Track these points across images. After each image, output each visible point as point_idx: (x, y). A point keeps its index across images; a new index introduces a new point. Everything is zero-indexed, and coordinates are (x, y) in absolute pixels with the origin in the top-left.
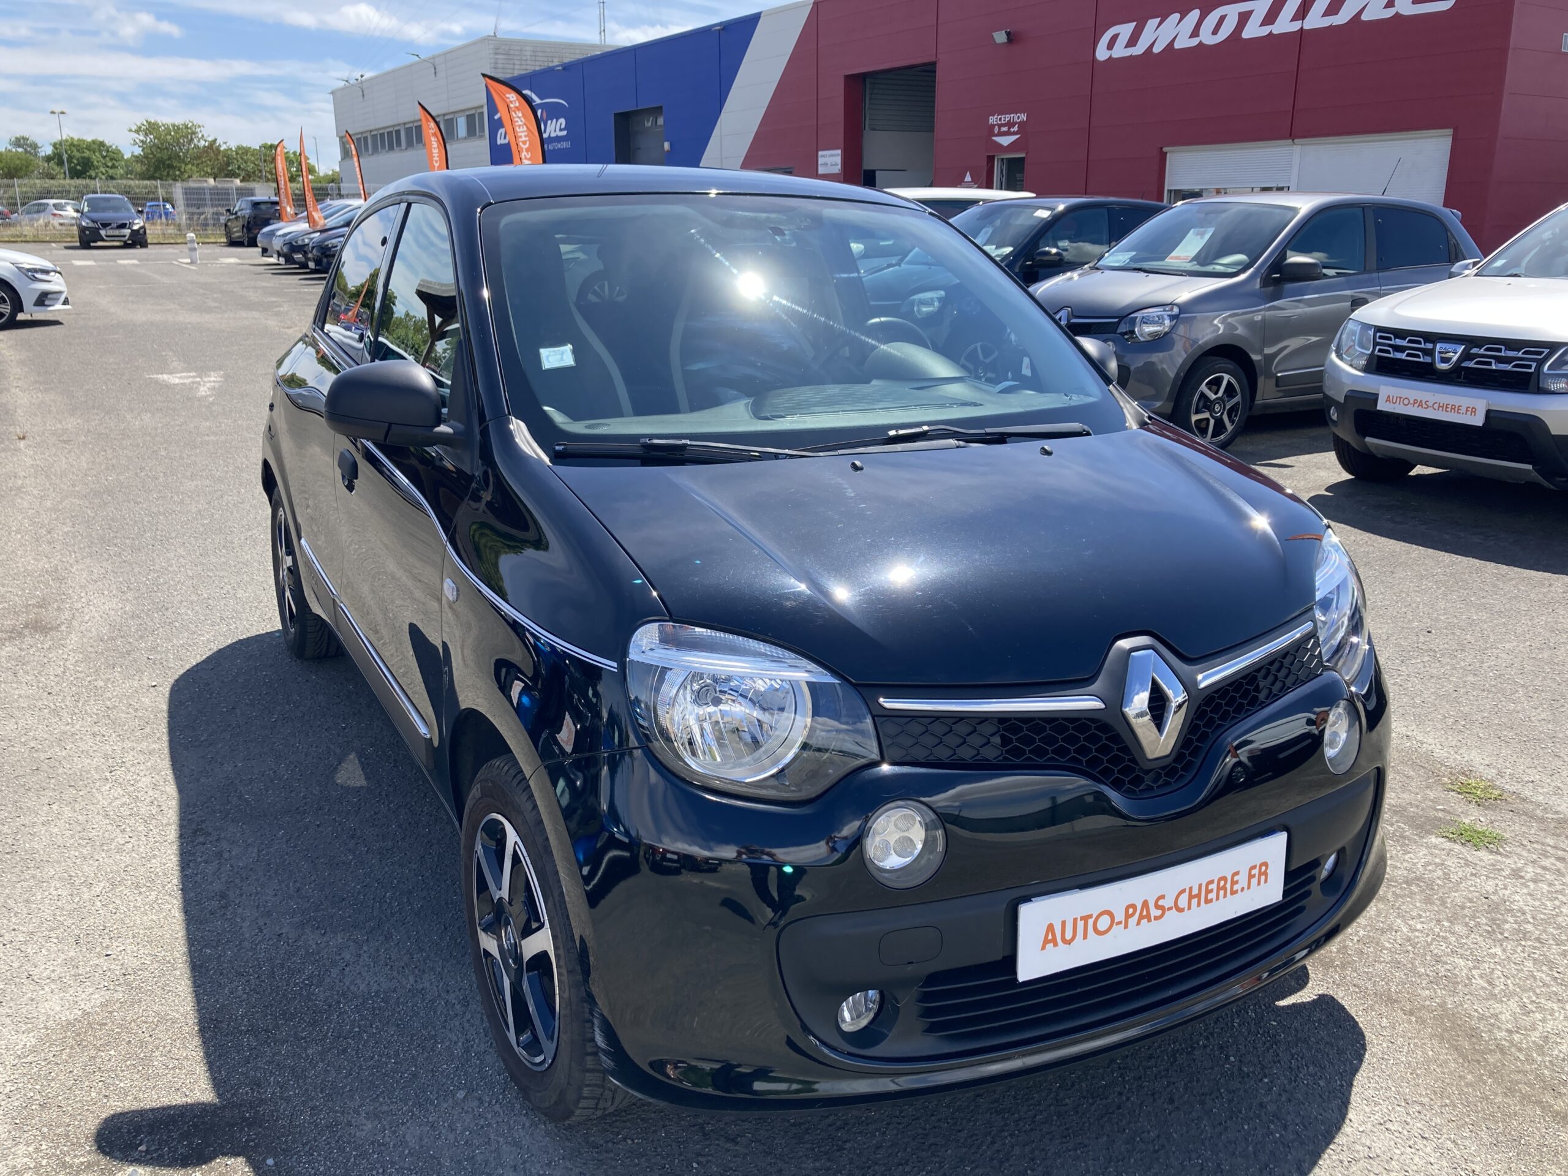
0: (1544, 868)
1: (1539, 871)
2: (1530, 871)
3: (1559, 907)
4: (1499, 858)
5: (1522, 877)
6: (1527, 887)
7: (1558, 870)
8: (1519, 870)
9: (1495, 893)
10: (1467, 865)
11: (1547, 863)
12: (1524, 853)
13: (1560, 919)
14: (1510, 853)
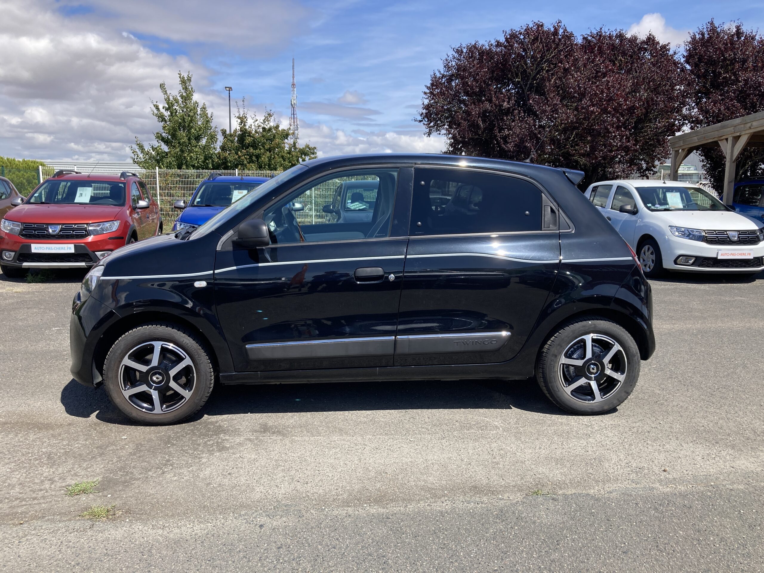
0: (41, 490)
1: (42, 487)
2: (47, 485)
3: (27, 475)
4: (64, 484)
5: (49, 480)
6: (45, 477)
7: (34, 492)
8: (52, 483)
9: (56, 469)
10: (75, 474)
11: (41, 494)
12: (53, 493)
13: (25, 471)
14: (60, 490)
